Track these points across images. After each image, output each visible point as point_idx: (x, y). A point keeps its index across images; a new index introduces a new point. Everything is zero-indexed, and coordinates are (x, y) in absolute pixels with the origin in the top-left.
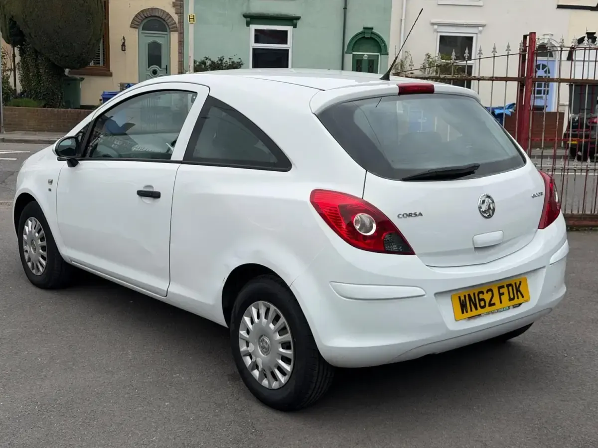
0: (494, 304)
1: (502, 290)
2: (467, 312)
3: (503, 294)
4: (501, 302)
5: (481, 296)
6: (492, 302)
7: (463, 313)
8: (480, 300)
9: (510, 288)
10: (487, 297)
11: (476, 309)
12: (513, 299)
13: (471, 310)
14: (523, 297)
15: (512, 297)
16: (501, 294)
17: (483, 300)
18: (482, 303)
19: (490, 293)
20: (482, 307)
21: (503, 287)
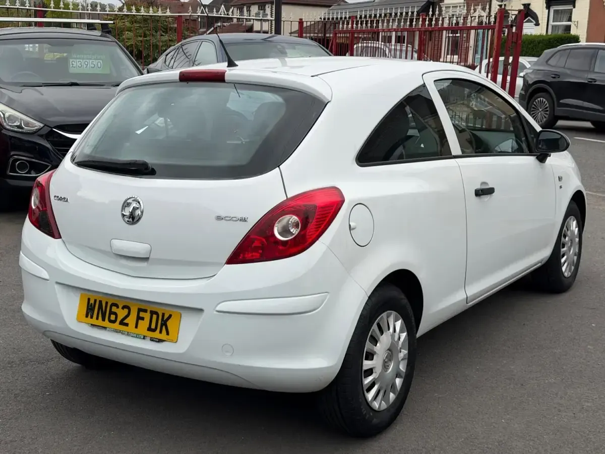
0: (127, 325)
1: (142, 314)
2: (92, 317)
3: (143, 319)
4: (136, 327)
5: (114, 309)
6: (126, 321)
7: (87, 316)
8: (111, 313)
9: (155, 317)
10: (122, 314)
11: (104, 320)
12: (154, 330)
13: (97, 319)
14: (168, 333)
15: (153, 326)
16: (139, 318)
17: (116, 314)
18: (113, 317)
19: (126, 311)
20: (110, 321)
21: (145, 311)
